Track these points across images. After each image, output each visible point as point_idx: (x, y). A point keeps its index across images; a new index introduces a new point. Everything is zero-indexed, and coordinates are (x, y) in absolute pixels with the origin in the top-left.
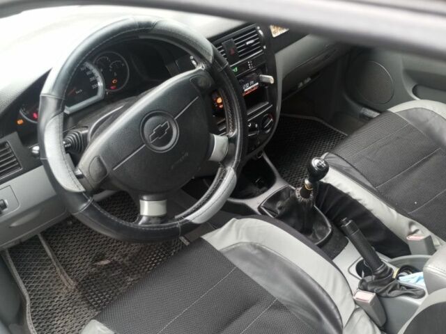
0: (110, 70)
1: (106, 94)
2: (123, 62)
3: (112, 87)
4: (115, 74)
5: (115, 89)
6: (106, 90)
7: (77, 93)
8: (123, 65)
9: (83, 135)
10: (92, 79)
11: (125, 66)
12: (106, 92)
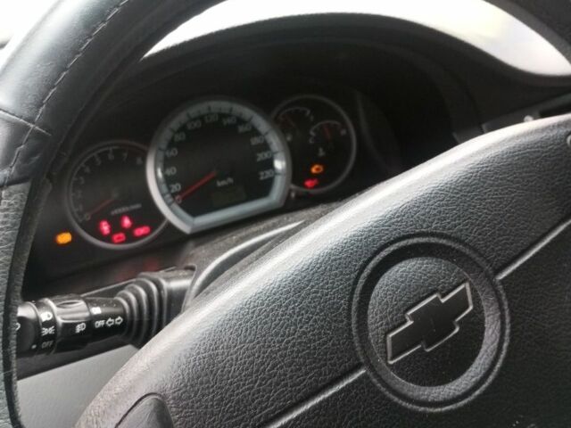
0: (311, 141)
1: (288, 197)
2: (344, 125)
3: (308, 183)
4: (321, 153)
5: (316, 187)
6: (293, 187)
7: (219, 184)
8: (343, 132)
9: (171, 293)
10: (261, 156)
11: (348, 137)
12: (290, 191)
